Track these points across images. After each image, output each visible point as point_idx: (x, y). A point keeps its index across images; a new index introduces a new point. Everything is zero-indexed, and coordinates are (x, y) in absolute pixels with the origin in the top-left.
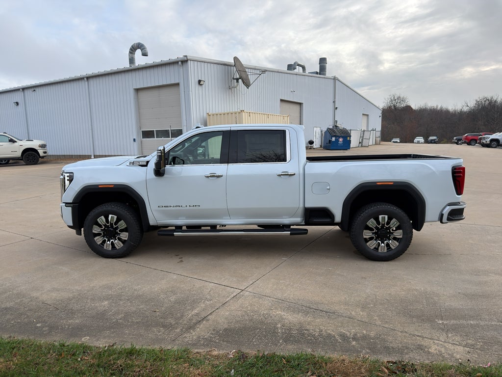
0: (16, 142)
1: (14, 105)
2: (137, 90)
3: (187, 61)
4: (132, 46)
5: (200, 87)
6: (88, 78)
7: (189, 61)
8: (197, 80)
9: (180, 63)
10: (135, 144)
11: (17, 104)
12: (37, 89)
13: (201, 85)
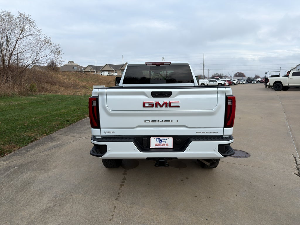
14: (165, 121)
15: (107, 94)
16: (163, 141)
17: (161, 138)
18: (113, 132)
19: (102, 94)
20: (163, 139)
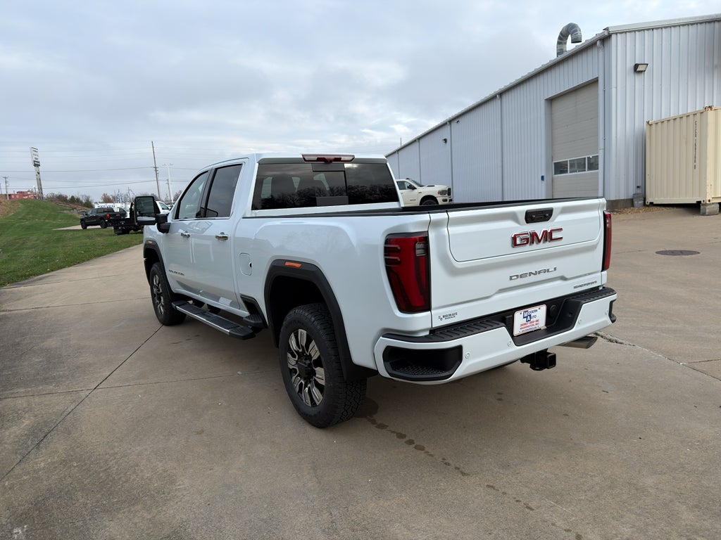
0: (415, 188)
1: (443, 143)
2: (551, 101)
3: (609, 36)
4: (561, 33)
5: (638, 78)
6: (501, 94)
7: (614, 37)
8: (630, 65)
9: (598, 43)
10: (544, 182)
11: (445, 140)
12: (461, 120)
13: (641, 72)
14: (540, 272)
15: (449, 222)
16: (532, 315)
17: (530, 310)
18: (454, 315)
19: (438, 224)
20: (532, 312)
